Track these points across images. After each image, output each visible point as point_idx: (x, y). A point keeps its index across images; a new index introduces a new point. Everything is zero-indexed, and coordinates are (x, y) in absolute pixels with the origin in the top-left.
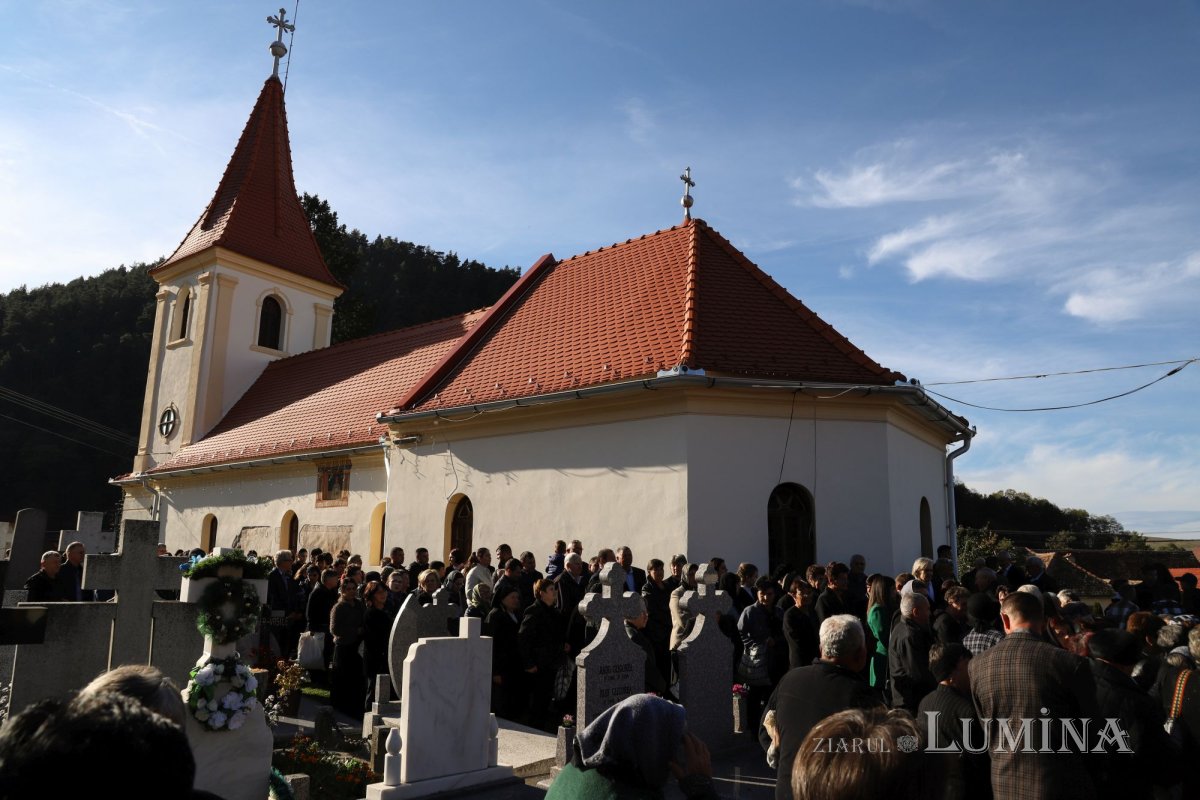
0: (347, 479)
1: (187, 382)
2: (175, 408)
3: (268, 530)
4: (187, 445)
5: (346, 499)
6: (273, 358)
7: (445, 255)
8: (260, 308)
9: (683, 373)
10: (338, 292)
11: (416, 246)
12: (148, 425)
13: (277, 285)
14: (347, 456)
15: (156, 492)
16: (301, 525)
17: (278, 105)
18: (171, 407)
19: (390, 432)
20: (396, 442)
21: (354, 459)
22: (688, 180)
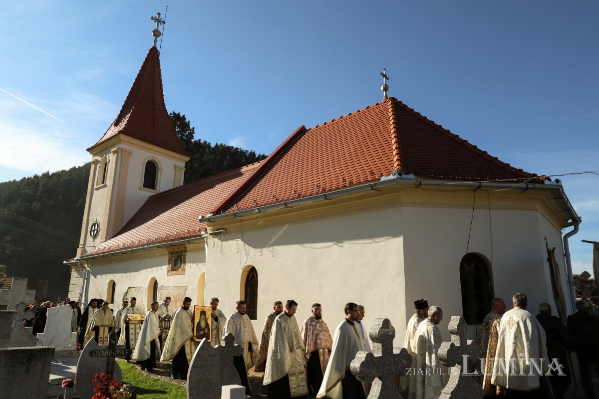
0: (185, 258)
1: (105, 207)
2: (98, 222)
3: (142, 289)
4: (103, 242)
5: (184, 270)
6: (151, 194)
7: (249, 152)
8: (145, 167)
9: (399, 177)
10: (188, 159)
11: (235, 147)
12: (84, 231)
13: (154, 155)
14: (185, 244)
15: (85, 268)
16: (159, 285)
17: (156, 61)
18: (96, 221)
19: (208, 228)
20: (211, 234)
21: (188, 246)
22: (385, 76)
